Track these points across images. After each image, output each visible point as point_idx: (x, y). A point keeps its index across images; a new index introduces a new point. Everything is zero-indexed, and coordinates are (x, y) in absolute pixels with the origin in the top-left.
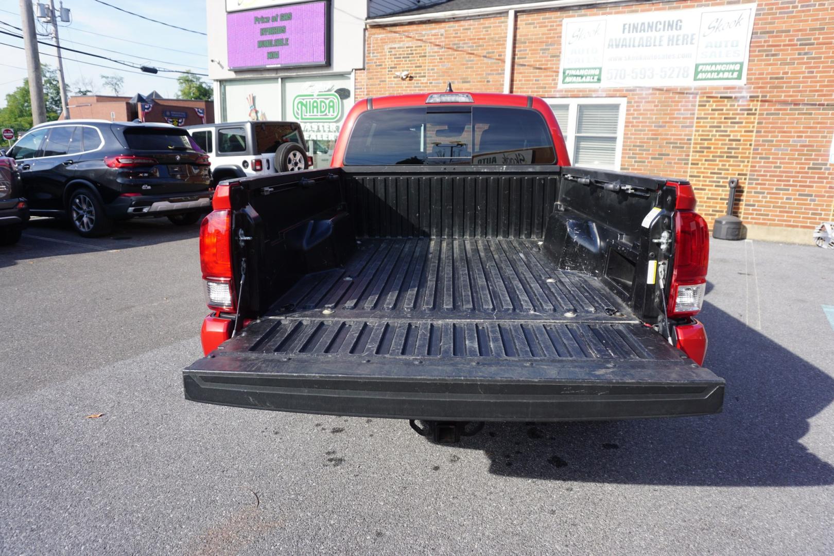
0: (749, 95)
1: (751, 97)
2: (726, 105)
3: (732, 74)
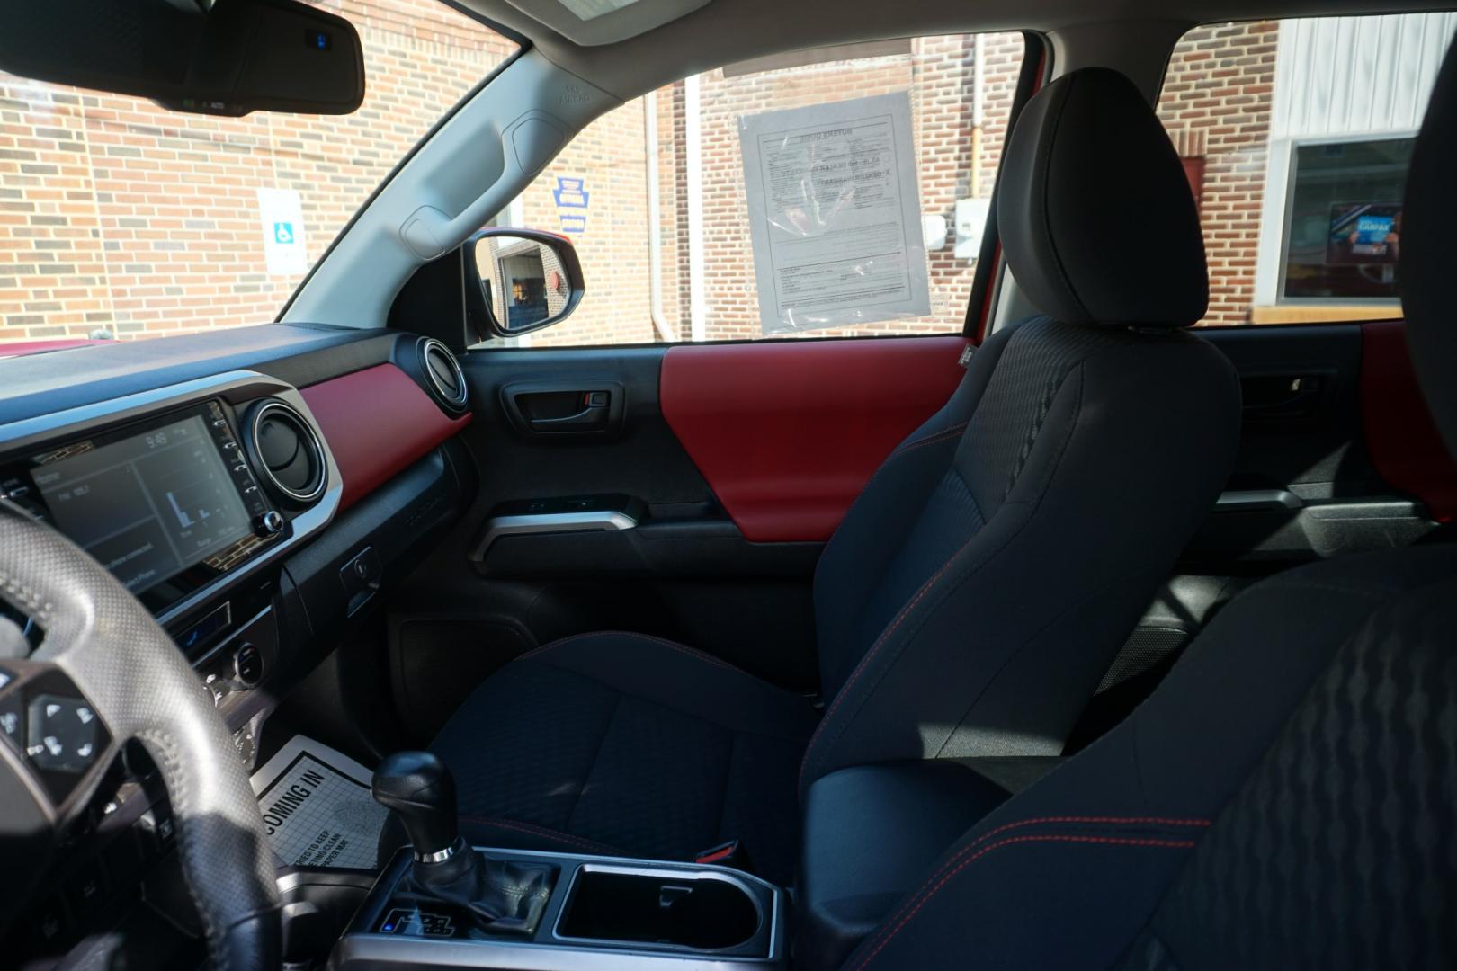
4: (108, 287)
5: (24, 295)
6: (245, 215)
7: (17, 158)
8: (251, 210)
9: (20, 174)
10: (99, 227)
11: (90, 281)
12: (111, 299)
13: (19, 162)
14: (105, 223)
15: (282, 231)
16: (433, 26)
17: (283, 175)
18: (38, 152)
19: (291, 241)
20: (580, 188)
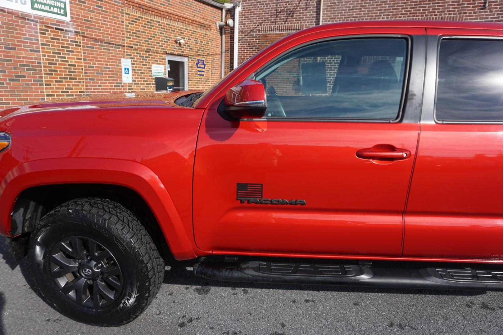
0: (74, 30)
1: (76, 32)
2: (60, 36)
3: (60, 11)
4: (84, 84)
5: (65, 85)
6: (118, 66)
7: (65, 48)
8: (119, 64)
9: (66, 52)
10: (83, 68)
11: (80, 82)
12: (85, 87)
13: (66, 49)
14: (85, 66)
15: (126, 70)
16: (167, 14)
17: (127, 55)
18: (70, 46)
19: (128, 73)
20: (203, 63)
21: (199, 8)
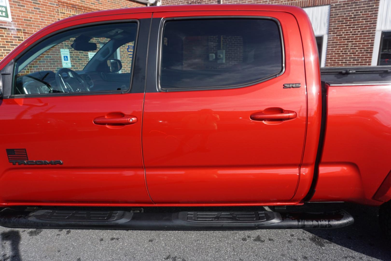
0: (16, 28)
1: (17, 30)
3: (2, 14)
6: (57, 55)
15: (65, 58)
17: (65, 46)
19: (67, 60)
21: (126, 5)
